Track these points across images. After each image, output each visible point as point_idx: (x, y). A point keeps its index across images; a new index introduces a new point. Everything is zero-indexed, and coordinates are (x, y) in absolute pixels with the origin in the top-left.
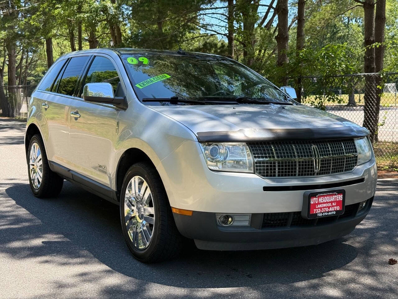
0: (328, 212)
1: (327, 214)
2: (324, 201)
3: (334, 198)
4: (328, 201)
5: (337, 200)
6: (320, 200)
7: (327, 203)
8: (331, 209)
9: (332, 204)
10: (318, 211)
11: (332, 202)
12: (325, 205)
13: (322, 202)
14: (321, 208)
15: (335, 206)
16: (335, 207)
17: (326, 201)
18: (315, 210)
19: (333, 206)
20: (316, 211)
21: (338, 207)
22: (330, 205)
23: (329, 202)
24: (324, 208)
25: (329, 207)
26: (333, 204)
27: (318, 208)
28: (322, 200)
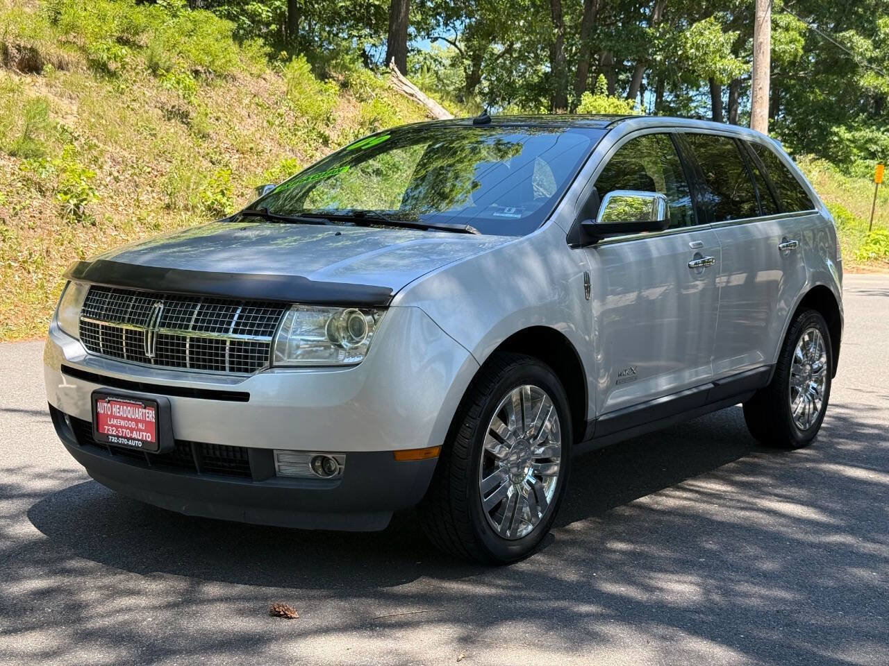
0: (128, 439)
1: (125, 441)
2: (121, 413)
3: (141, 414)
4: (129, 416)
5: (147, 419)
6: (114, 410)
7: (127, 419)
8: (135, 435)
9: (137, 425)
10: (113, 431)
11: (137, 421)
12: (123, 423)
13: (118, 415)
14: (117, 427)
15: (142, 431)
16: (144, 434)
17: (125, 416)
18: (106, 427)
19: (140, 430)
20: (108, 430)
21: (149, 434)
22: (133, 425)
23: (132, 420)
24: (122, 427)
25: (132, 430)
26: (140, 426)
27: (112, 426)
28: (118, 410)
